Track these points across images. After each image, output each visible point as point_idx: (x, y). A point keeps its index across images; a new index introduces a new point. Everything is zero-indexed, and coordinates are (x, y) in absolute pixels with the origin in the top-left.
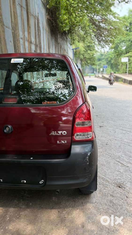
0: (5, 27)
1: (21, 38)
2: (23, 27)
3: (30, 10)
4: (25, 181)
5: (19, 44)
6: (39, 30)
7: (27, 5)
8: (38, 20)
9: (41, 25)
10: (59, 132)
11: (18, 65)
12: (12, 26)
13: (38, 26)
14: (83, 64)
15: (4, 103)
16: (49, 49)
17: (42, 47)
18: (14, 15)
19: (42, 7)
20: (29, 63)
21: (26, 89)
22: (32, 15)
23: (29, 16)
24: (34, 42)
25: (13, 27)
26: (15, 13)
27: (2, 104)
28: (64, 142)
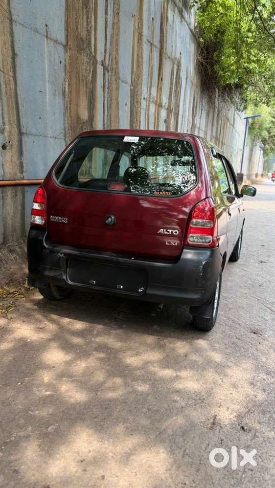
0: (120, 82)
1: (144, 99)
2: (149, 80)
3: (166, 49)
4: (122, 287)
5: (139, 109)
6: (178, 83)
7: (162, 41)
8: (179, 66)
9: (183, 75)
10: (168, 230)
11: (132, 145)
12: (131, 79)
13: (178, 76)
14: (267, 150)
15: (109, 189)
16: (195, 116)
17: (181, 113)
18: (138, 60)
19: (191, 41)
20: (149, 142)
21: (140, 178)
22: (169, 57)
23: (164, 60)
24: (167, 105)
25: (133, 80)
26: (140, 57)
27: (107, 189)
28: (175, 244)
